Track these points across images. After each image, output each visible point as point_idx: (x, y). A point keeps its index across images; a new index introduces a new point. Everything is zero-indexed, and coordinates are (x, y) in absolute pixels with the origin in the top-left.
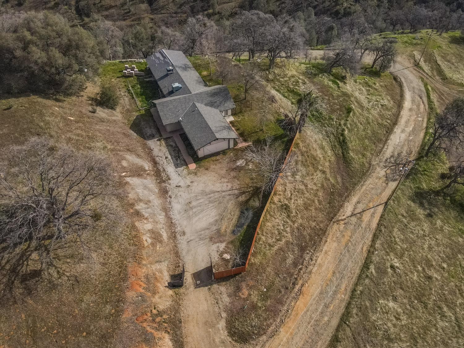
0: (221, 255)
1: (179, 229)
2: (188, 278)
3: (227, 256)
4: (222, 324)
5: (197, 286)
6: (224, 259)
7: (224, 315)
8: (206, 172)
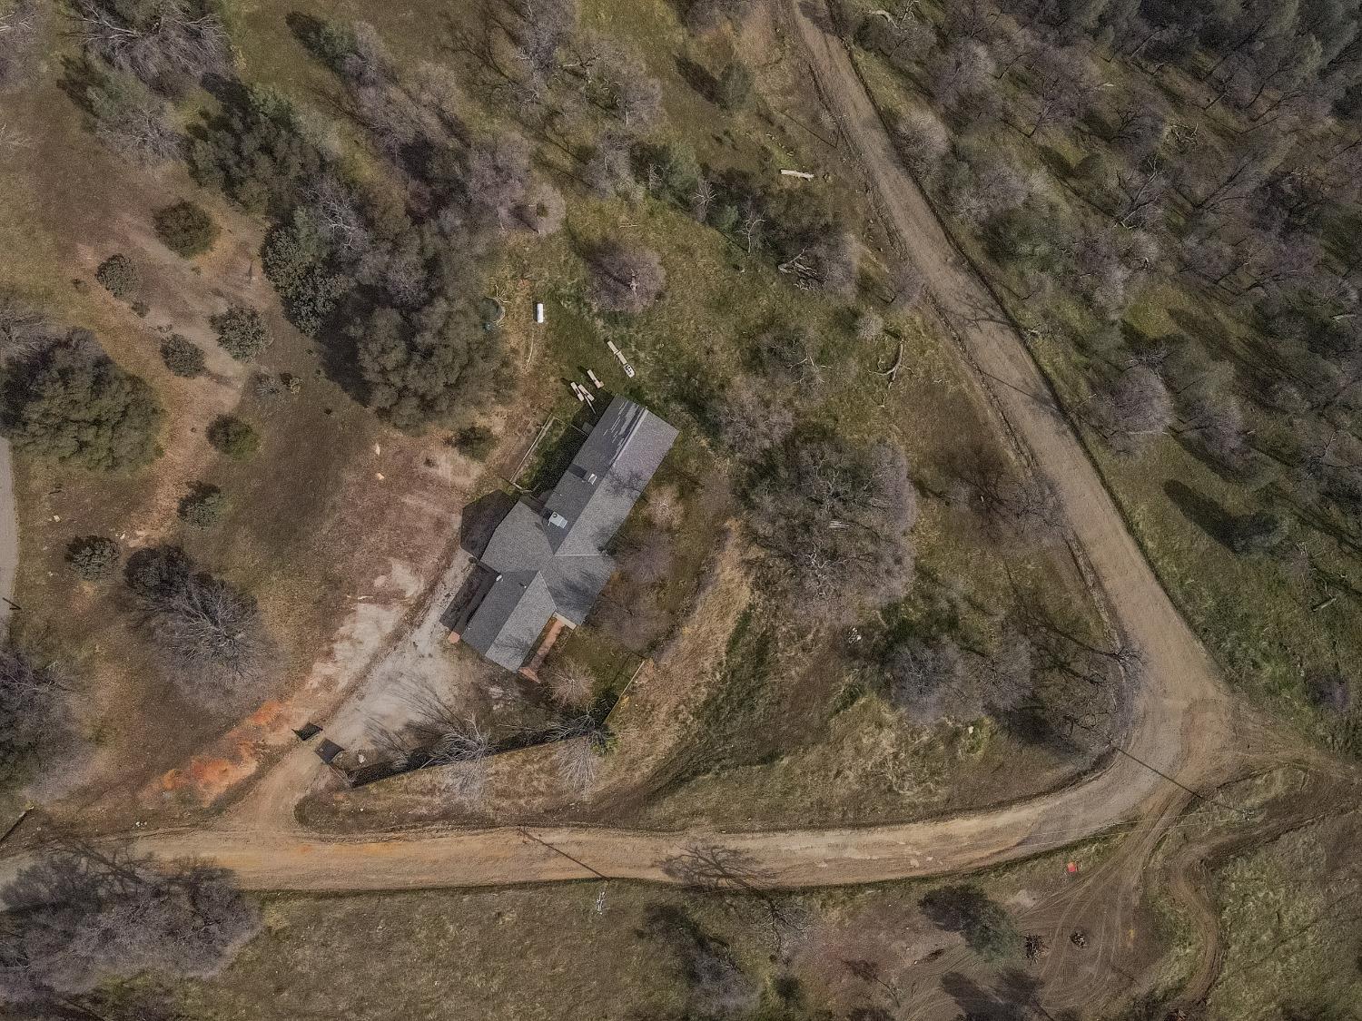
0: (360, 752)
1: (363, 689)
2: (318, 739)
3: (362, 759)
4: (299, 796)
5: (317, 752)
6: (357, 758)
7: (308, 792)
8: (456, 660)
